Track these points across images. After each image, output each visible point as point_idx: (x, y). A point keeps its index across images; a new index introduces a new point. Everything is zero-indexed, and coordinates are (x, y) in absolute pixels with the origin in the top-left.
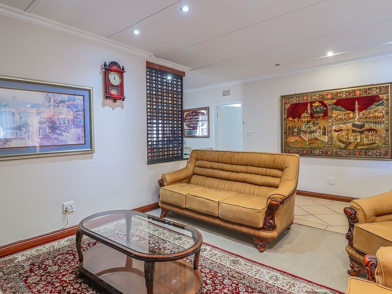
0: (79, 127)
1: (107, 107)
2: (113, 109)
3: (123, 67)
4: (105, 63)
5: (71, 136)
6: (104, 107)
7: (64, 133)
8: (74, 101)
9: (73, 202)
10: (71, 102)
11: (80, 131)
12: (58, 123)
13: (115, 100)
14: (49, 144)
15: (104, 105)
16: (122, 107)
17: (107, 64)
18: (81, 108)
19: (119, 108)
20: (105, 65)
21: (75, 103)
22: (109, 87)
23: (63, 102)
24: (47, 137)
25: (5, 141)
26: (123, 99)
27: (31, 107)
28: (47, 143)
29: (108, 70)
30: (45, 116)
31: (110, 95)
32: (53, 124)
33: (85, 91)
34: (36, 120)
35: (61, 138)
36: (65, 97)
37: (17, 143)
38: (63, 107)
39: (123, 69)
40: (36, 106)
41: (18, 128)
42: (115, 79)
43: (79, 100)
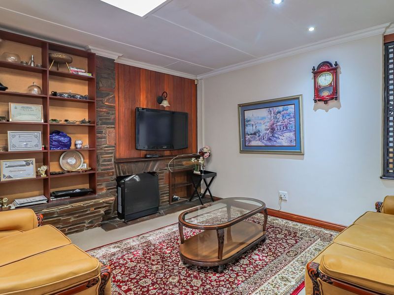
0: (291, 131)
1: (319, 111)
2: (327, 111)
3: (336, 62)
4: (314, 67)
5: (285, 139)
6: (315, 111)
7: (280, 137)
8: (287, 110)
9: (286, 192)
10: (285, 112)
11: (292, 135)
12: (276, 129)
13: (326, 102)
14: (270, 145)
15: (315, 109)
16: (339, 107)
17: (316, 68)
18: (292, 115)
19: (335, 109)
20: (314, 69)
21: (288, 111)
22: (318, 90)
23: (279, 112)
24: (269, 139)
25: (250, 141)
26: (336, 99)
27: (260, 119)
28: (269, 144)
29: (317, 73)
30: (268, 124)
31: (319, 98)
32: (273, 130)
33: (295, 100)
34: (263, 128)
35: (278, 141)
36: (281, 108)
37: (254, 143)
38: (279, 116)
39: (336, 64)
40: (263, 118)
41: (255, 134)
42: (325, 80)
43: (291, 109)
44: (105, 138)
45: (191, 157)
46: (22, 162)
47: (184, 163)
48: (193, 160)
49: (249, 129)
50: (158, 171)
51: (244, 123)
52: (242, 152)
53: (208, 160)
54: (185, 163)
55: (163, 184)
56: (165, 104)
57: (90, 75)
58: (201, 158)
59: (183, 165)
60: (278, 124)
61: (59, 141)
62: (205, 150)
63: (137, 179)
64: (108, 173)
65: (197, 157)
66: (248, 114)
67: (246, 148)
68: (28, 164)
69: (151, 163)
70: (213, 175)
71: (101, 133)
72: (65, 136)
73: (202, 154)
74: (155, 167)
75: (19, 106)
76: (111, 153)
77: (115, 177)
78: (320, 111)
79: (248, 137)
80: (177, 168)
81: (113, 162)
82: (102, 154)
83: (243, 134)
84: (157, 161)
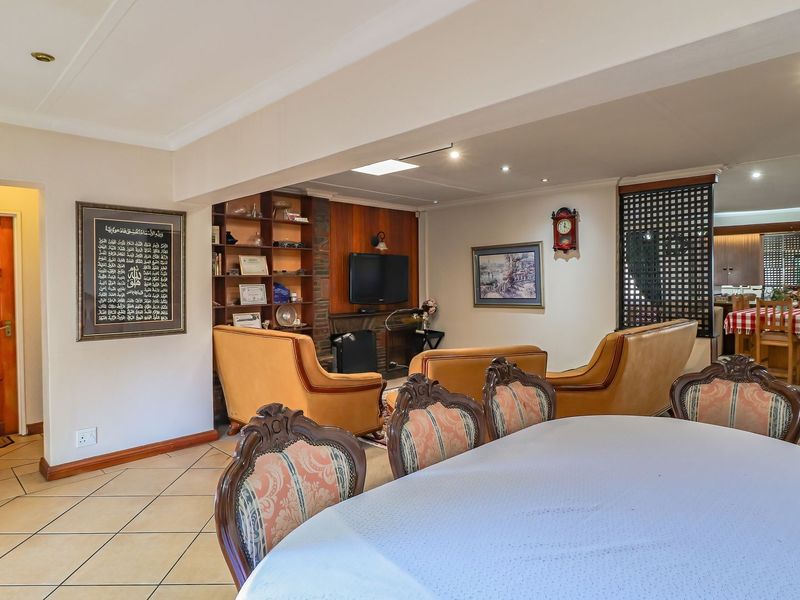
0: (531, 282)
2: (567, 261)
3: (575, 209)
4: (554, 212)
5: (525, 291)
6: (556, 260)
7: (520, 288)
8: (527, 257)
10: (525, 259)
11: (532, 286)
12: (515, 279)
13: (565, 251)
15: (556, 258)
16: (578, 257)
17: (556, 214)
18: (532, 263)
19: (575, 259)
20: (553, 214)
21: (528, 259)
22: (557, 236)
23: (518, 260)
24: (508, 291)
25: (485, 293)
26: (575, 248)
27: (498, 267)
28: (508, 296)
29: (556, 219)
30: (507, 273)
31: (558, 247)
32: (512, 280)
33: (535, 247)
34: (501, 277)
35: (518, 292)
36: (520, 255)
37: (491, 295)
38: (519, 264)
39: (575, 212)
40: (501, 266)
41: (491, 284)
42: (565, 227)
43: (531, 256)
44: (319, 289)
45: (412, 313)
46: (249, 316)
47: (403, 320)
48: (415, 316)
49: (485, 278)
50: (373, 330)
51: (478, 271)
52: (475, 306)
53: (434, 316)
54: (405, 320)
55: (380, 346)
56: (382, 247)
57: (305, 220)
58: (426, 313)
59: (401, 323)
60: (519, 273)
61: (280, 294)
62: (430, 304)
63: (352, 338)
64: (322, 331)
65: (420, 313)
66: (483, 260)
67: (481, 302)
68: (254, 318)
69: (366, 320)
70: (441, 335)
71: (316, 283)
72: (283, 288)
73: (426, 308)
74: (370, 324)
75: (247, 258)
76: (325, 307)
77: (329, 335)
78: (561, 260)
79: (483, 287)
80: (396, 326)
81: (327, 318)
82: (316, 308)
83: (478, 284)
84: (373, 316)
